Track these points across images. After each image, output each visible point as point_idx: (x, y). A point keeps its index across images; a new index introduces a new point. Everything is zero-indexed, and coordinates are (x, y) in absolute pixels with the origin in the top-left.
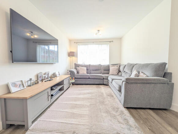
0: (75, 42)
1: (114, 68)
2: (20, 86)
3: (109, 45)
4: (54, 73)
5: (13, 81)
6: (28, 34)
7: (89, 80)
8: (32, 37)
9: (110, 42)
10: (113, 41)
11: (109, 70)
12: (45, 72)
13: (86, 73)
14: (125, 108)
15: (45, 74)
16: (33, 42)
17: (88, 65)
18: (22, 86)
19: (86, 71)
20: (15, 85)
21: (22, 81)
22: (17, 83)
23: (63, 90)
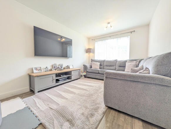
0: (92, 40)
1: (131, 64)
2: (39, 70)
3: (129, 37)
4: (68, 66)
5: (36, 67)
6: (59, 39)
7: (99, 74)
8: (62, 41)
9: (131, 32)
10: (134, 31)
11: (125, 67)
12: (59, 64)
13: (99, 68)
14: (106, 106)
15: (59, 65)
16: (65, 44)
17: (103, 61)
18: (40, 70)
19: (99, 66)
20: (36, 69)
21: (41, 67)
22: (38, 68)
23: (71, 79)
